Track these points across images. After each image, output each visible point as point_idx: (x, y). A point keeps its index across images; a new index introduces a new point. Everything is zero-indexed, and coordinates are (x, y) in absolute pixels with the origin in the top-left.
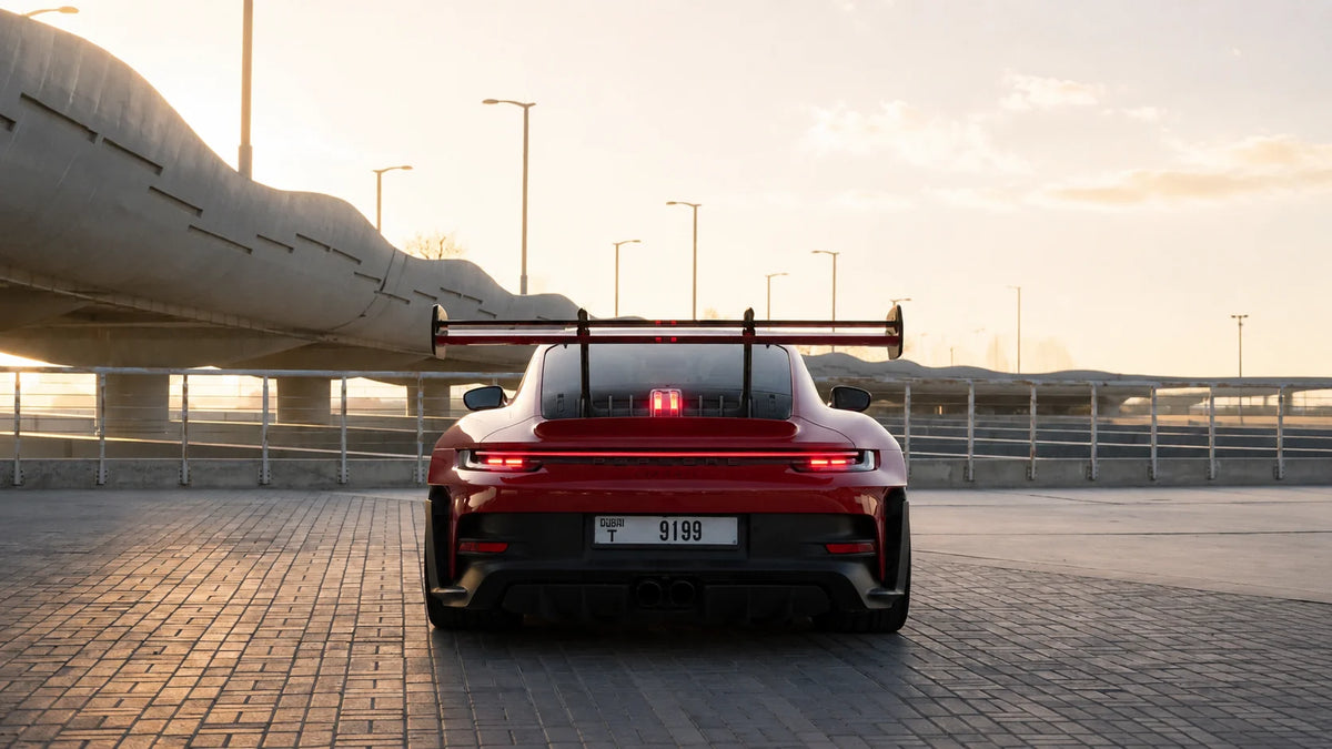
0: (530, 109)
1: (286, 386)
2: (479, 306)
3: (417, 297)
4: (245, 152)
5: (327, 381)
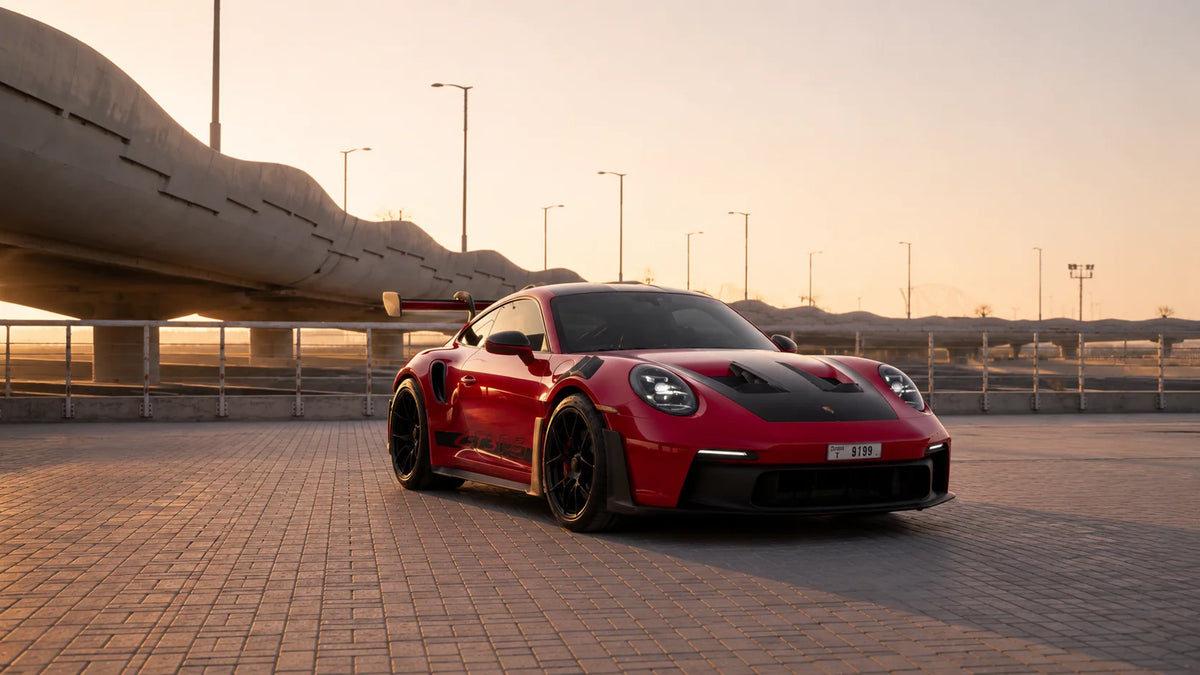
0: (468, 90)
1: (257, 334)
2: (422, 263)
3: (366, 255)
4: (215, 128)
5: (291, 330)
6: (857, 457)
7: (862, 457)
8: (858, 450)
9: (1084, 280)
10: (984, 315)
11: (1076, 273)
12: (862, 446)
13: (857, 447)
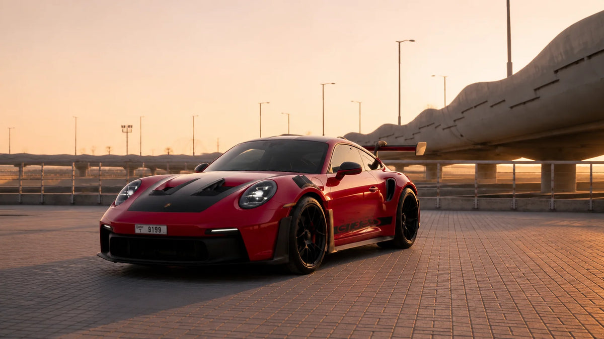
6: (151, 233)
7: (155, 233)
8: (152, 229)
9: (128, 133)
10: (168, 153)
11: (125, 130)
12: (154, 226)
13: (151, 226)
